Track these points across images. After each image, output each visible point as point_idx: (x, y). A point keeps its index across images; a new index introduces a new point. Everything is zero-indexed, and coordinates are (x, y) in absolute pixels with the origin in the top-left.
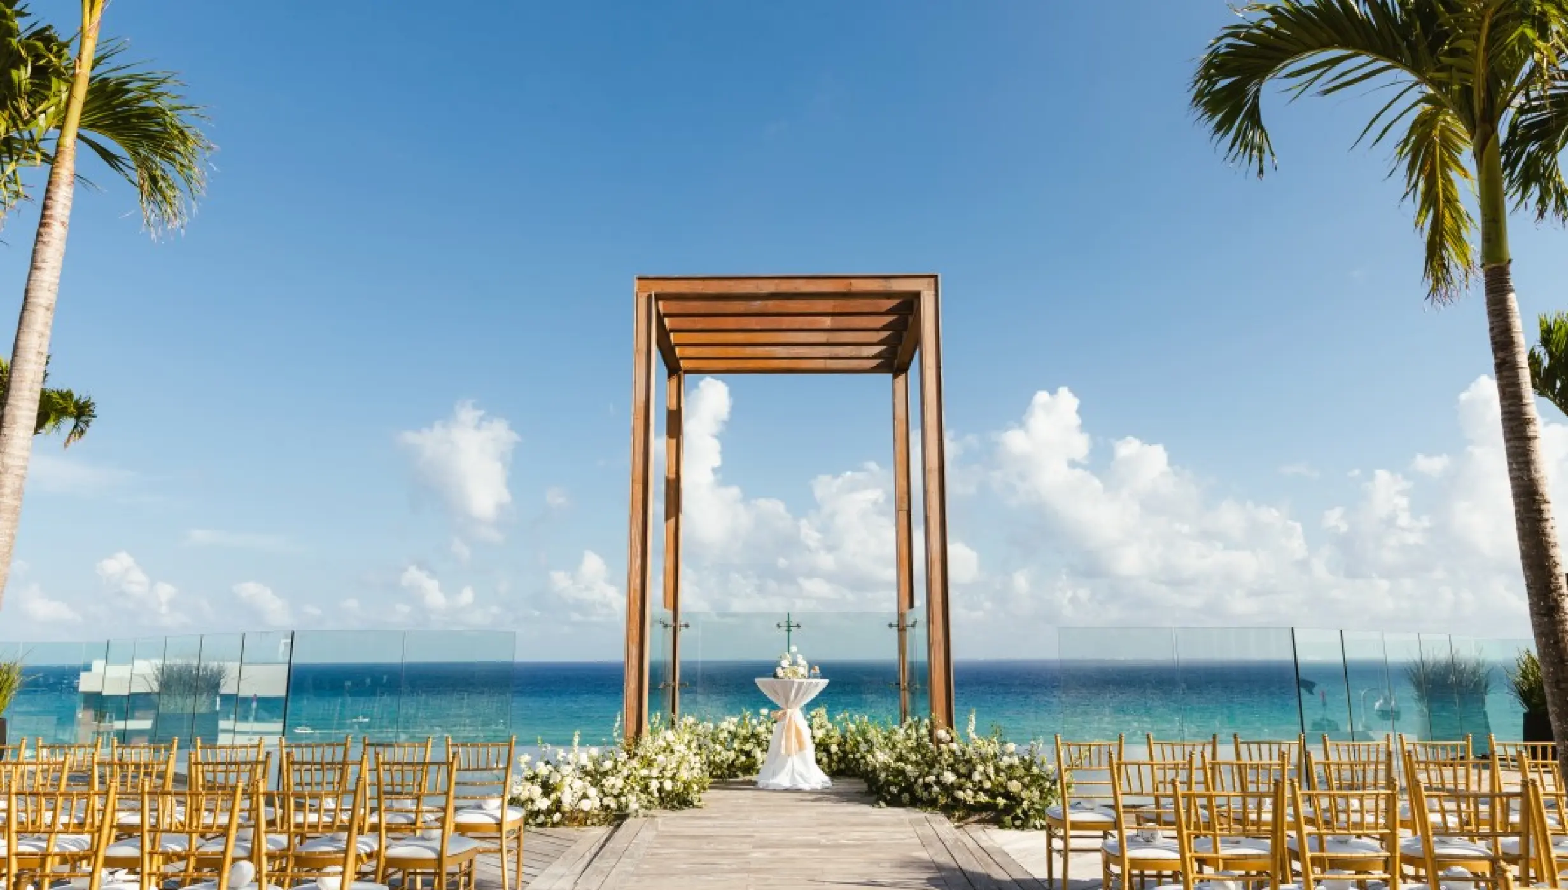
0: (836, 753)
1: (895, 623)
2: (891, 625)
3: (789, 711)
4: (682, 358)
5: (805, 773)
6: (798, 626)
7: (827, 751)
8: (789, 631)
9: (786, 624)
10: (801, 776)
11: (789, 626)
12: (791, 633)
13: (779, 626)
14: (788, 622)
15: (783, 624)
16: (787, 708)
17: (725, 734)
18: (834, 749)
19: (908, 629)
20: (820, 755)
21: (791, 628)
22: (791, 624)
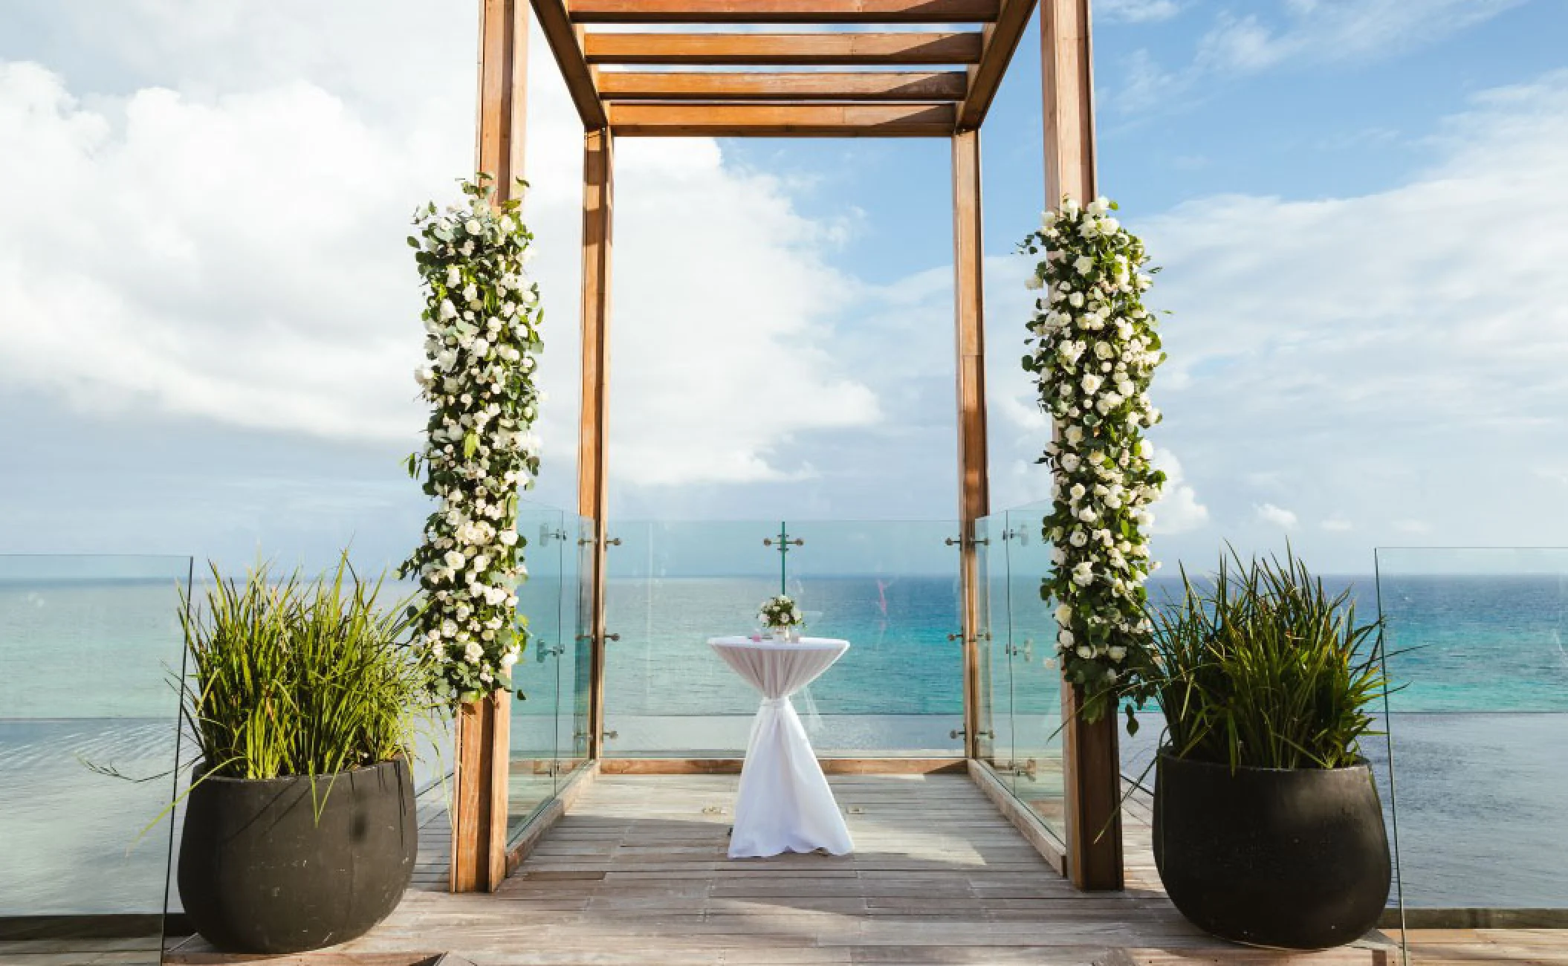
1: (956, 537)
2: (949, 542)
4: (605, 96)
6: (799, 542)
8: (783, 549)
9: (779, 540)
11: (784, 543)
12: (787, 554)
13: (767, 542)
14: (783, 536)
15: (775, 539)
19: (977, 545)
21: (788, 546)
22: (787, 540)
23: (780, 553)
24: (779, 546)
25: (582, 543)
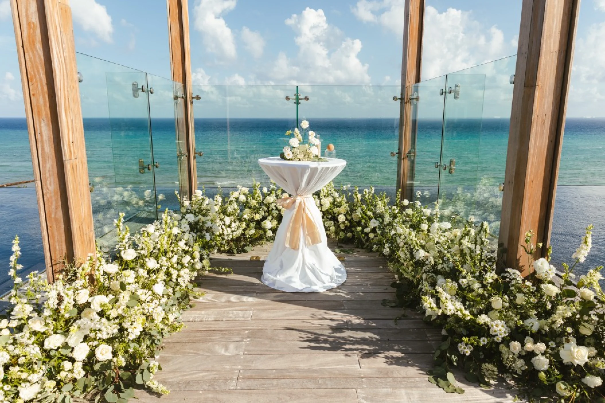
0: (343, 223)
1: (399, 96)
2: (395, 99)
3: (299, 199)
5: (317, 266)
6: (307, 99)
7: (335, 218)
8: (297, 103)
9: (295, 97)
10: (313, 271)
11: (297, 99)
12: (299, 105)
13: (288, 98)
14: (297, 95)
15: (292, 97)
16: (297, 195)
17: (235, 205)
18: (342, 218)
19: (412, 101)
20: (328, 224)
21: (300, 101)
22: (300, 97)
23: (295, 105)
24: (295, 101)
25: (176, 98)
